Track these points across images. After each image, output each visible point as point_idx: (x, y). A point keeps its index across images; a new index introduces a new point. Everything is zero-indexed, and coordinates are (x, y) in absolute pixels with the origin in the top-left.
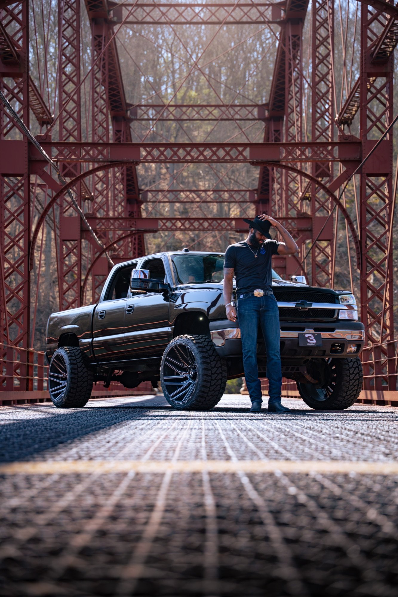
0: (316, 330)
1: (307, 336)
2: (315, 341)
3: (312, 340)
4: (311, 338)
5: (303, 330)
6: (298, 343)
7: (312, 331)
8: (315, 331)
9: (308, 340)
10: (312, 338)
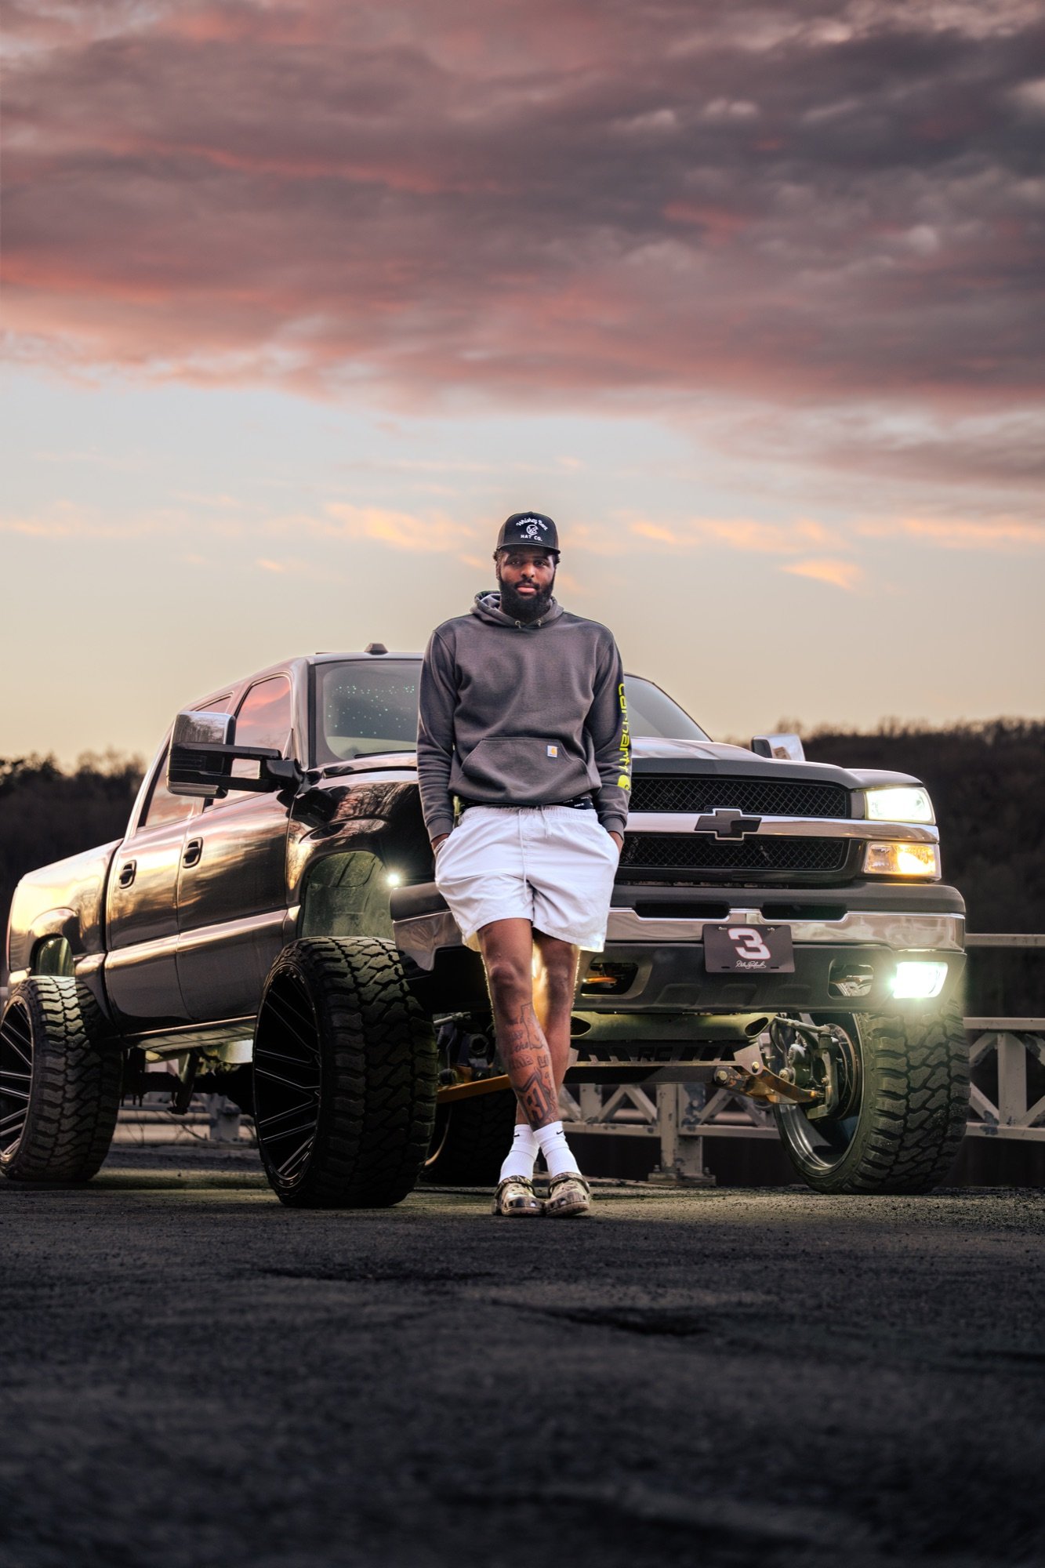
0: (769, 911)
1: (734, 934)
2: (765, 954)
3: (757, 950)
4: (749, 943)
5: (721, 910)
6: (703, 964)
7: (753, 915)
8: (766, 916)
9: (741, 951)
10: (757, 941)
